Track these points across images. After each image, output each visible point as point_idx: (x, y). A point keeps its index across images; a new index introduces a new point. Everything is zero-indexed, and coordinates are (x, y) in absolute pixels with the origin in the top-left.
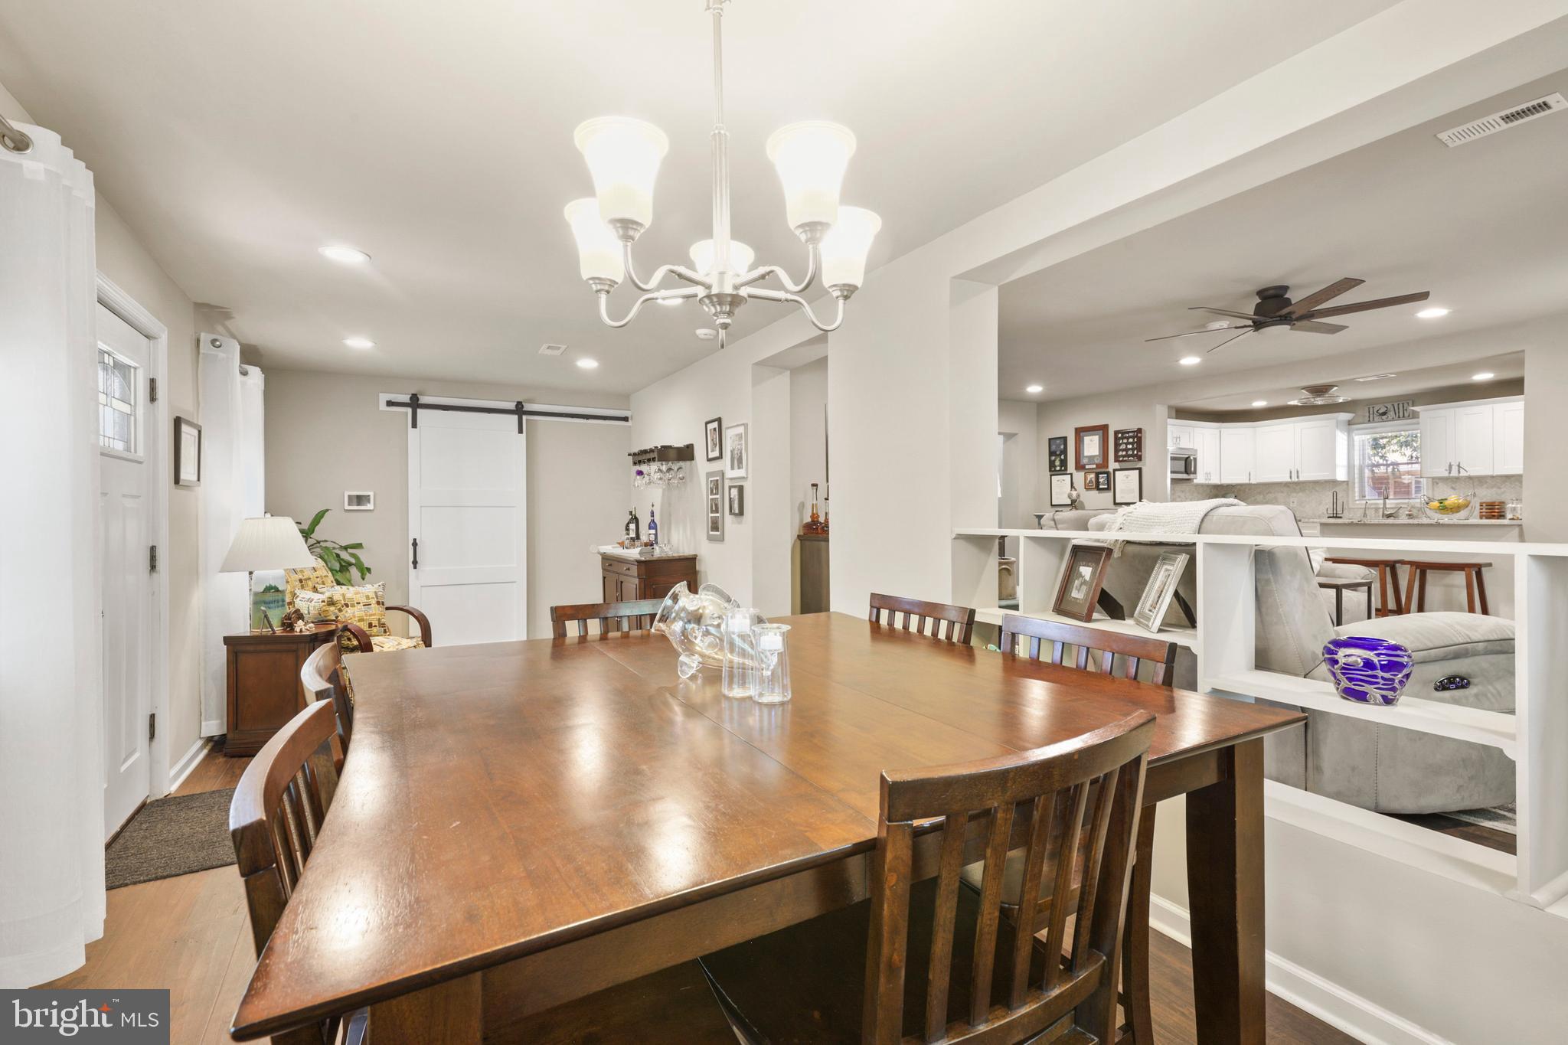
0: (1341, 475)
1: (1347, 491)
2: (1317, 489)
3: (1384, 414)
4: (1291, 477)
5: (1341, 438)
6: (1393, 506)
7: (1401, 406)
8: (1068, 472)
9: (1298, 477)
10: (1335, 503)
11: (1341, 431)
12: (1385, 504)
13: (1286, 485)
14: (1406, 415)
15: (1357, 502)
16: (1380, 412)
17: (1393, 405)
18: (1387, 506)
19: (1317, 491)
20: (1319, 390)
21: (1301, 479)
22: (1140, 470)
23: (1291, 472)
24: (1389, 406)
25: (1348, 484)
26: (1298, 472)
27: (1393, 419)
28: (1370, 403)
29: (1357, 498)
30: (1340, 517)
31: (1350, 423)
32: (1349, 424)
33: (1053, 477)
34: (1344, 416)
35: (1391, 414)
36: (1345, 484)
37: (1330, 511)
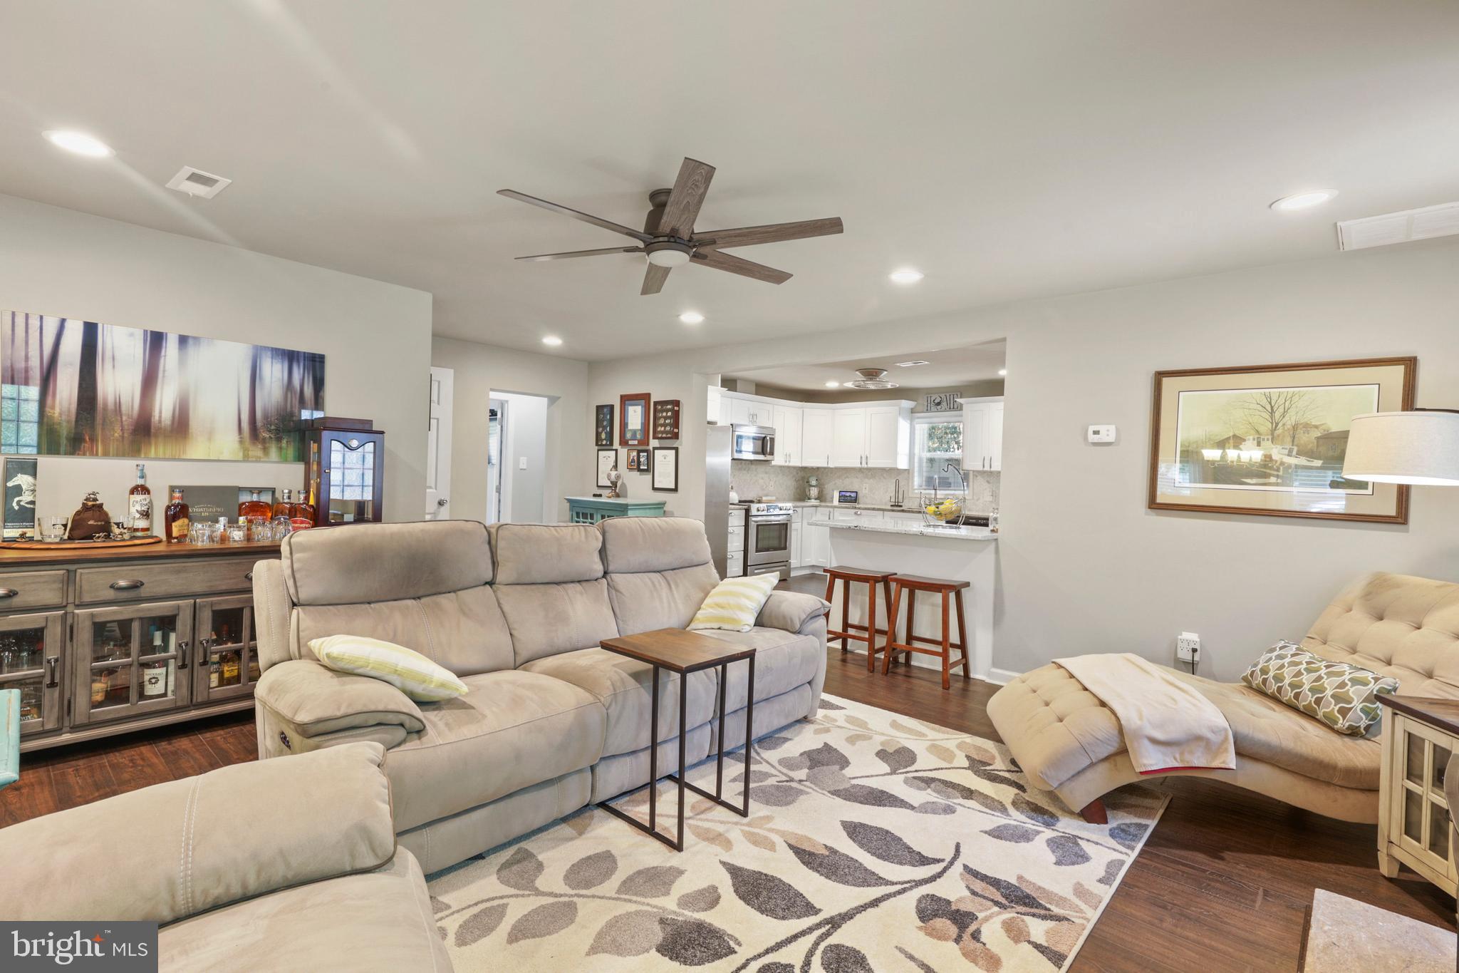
0: (902, 464)
1: (908, 479)
2: (885, 475)
3: (939, 404)
4: (861, 463)
5: (904, 426)
6: (942, 497)
7: (952, 396)
8: (614, 448)
9: (867, 463)
10: (897, 491)
11: (904, 418)
12: (936, 494)
13: (860, 470)
14: (955, 407)
15: (916, 491)
16: (936, 401)
17: (946, 395)
18: (938, 497)
19: (884, 478)
20: (871, 373)
21: (870, 466)
22: (676, 449)
23: (861, 457)
24: (943, 396)
25: (909, 473)
26: (867, 457)
27: (945, 411)
28: (929, 391)
29: (916, 487)
30: (901, 506)
31: (913, 411)
32: (912, 413)
33: (600, 452)
34: (906, 404)
35: (944, 404)
36: (906, 473)
37: (893, 500)
